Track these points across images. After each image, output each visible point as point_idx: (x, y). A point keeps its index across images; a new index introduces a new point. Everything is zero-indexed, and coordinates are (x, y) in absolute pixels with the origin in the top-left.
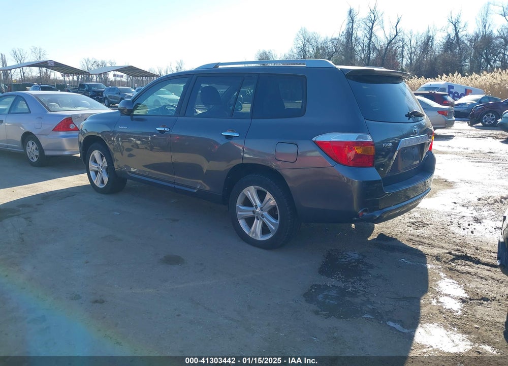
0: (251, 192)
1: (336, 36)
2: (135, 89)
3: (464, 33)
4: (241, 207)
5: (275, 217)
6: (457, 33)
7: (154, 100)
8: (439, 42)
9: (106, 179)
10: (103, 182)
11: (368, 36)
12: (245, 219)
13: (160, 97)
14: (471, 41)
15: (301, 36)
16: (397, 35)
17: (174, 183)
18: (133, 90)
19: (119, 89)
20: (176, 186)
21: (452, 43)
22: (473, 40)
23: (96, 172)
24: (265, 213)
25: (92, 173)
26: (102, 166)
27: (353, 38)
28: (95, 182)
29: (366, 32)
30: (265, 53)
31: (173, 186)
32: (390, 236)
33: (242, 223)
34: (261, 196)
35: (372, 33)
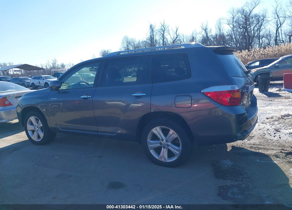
0: (157, 130)
1: (145, 40)
2: (31, 78)
3: (210, 34)
4: (150, 141)
5: (178, 145)
6: (207, 35)
7: (44, 82)
8: (198, 40)
9: (42, 135)
10: (39, 137)
11: (162, 39)
12: (154, 149)
13: (48, 81)
14: (213, 38)
15: (125, 41)
16: (177, 37)
17: (98, 132)
18: (30, 78)
19: (21, 78)
20: (99, 133)
21: (206, 39)
22: (215, 38)
23: (33, 131)
24: (169, 143)
25: (30, 133)
26: (37, 127)
27: (154, 40)
28: (33, 138)
29: (161, 37)
30: (105, 51)
31: (96, 133)
32: (238, 146)
33: (152, 152)
34: (165, 132)
35: (164, 37)
